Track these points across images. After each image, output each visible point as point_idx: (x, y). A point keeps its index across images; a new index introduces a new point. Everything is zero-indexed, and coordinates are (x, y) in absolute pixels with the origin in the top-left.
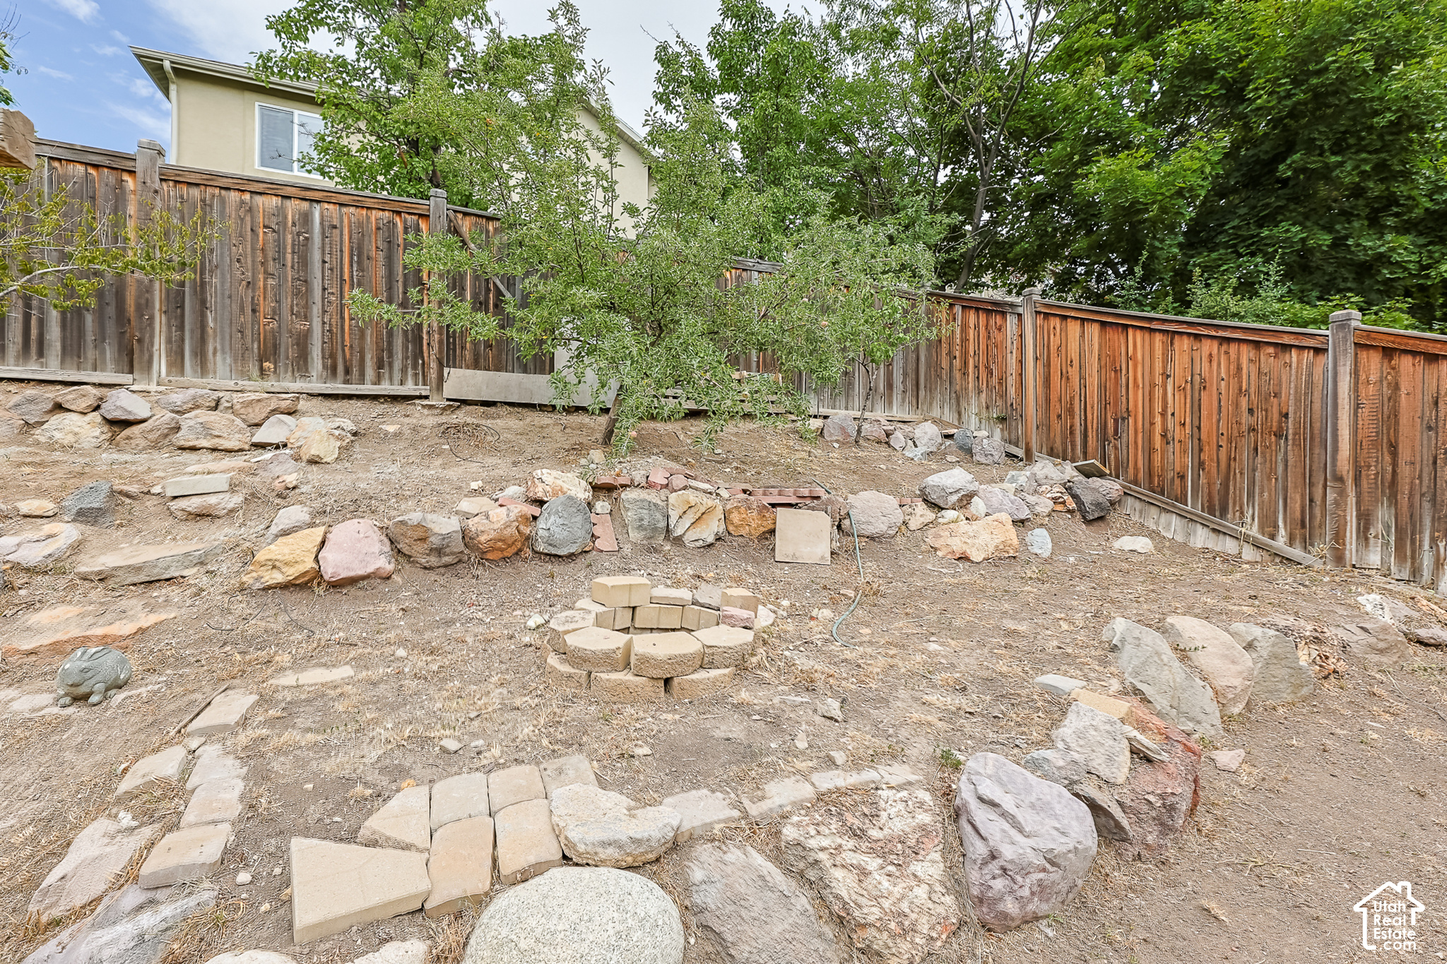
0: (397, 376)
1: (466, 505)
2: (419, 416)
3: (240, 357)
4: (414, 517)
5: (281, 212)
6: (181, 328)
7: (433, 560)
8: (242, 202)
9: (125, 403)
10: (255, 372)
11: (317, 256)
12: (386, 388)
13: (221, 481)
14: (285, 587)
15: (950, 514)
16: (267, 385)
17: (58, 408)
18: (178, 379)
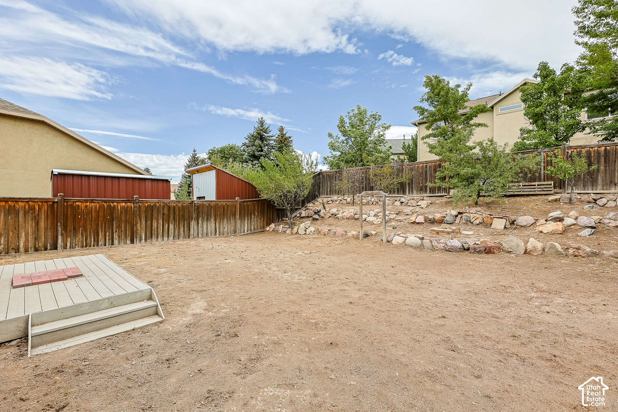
0: (441, 192)
1: (435, 214)
2: (444, 200)
3: (417, 191)
4: (429, 215)
5: (423, 166)
6: (410, 187)
7: (429, 222)
8: (417, 166)
9: (403, 200)
10: (419, 193)
11: (428, 172)
12: (439, 194)
13: (410, 211)
14: (412, 223)
16: (421, 195)
17: (396, 201)
18: (409, 195)
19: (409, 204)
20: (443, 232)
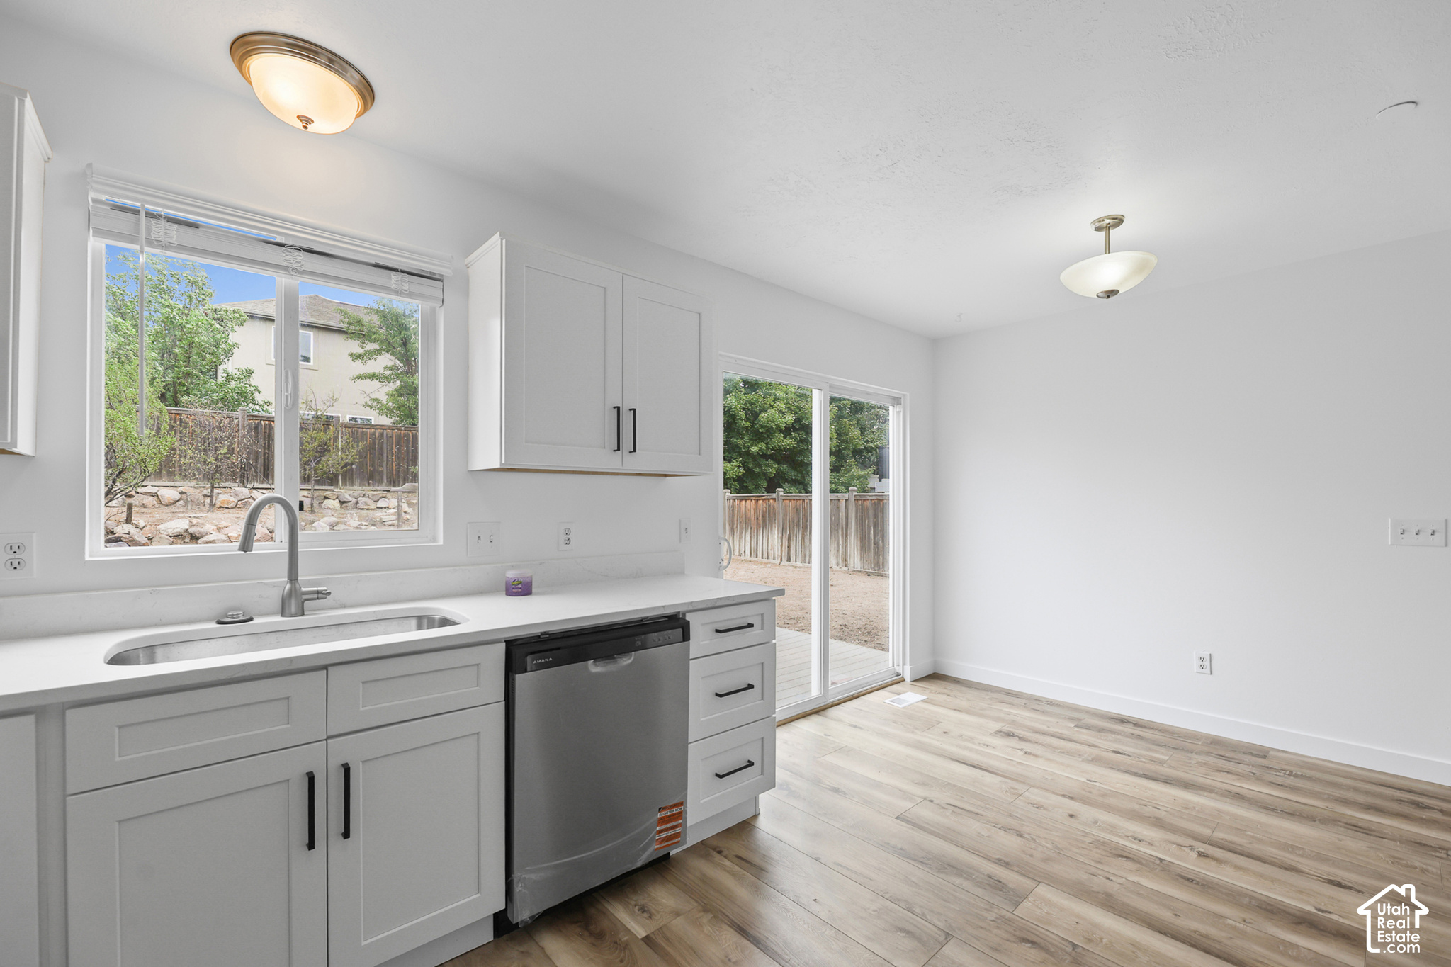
5: (374, 434)
8: (363, 431)
9: (347, 497)
10: (367, 484)
17: (326, 498)
18: (348, 487)
19: (360, 505)
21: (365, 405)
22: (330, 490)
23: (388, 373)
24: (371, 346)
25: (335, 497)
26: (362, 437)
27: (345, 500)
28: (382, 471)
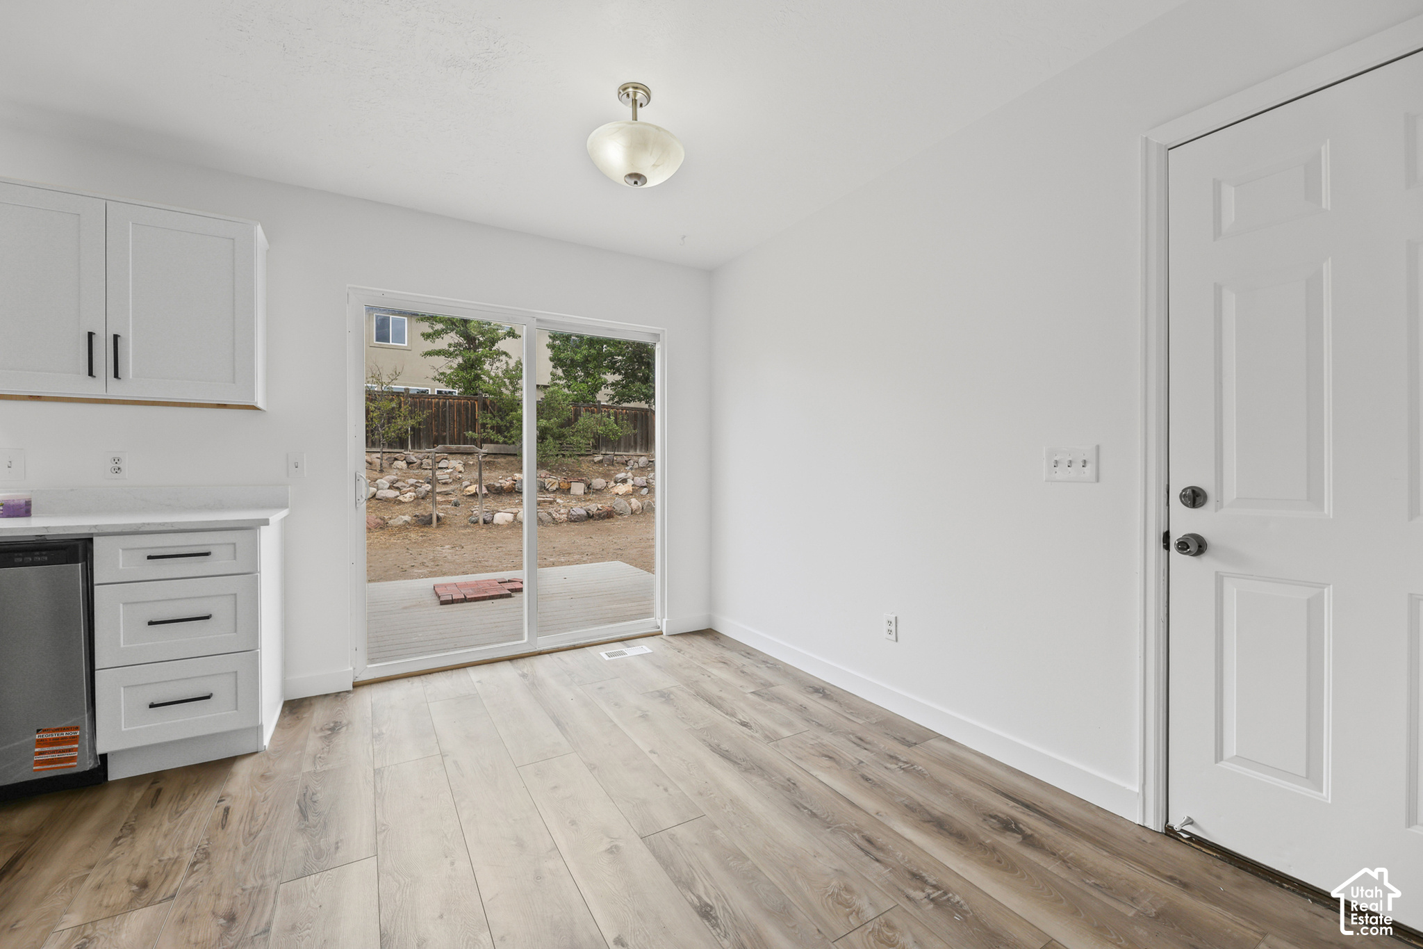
1: (500, 481)
4: (492, 483)
5: (439, 402)
6: (413, 439)
8: (429, 401)
9: (412, 458)
11: (448, 414)
13: (447, 476)
15: (618, 484)
17: (396, 459)
18: (416, 450)
20: (544, 502)
21: (434, 379)
22: (401, 453)
23: (452, 349)
24: (439, 326)
25: (403, 459)
26: (429, 406)
27: (411, 461)
28: (445, 436)
